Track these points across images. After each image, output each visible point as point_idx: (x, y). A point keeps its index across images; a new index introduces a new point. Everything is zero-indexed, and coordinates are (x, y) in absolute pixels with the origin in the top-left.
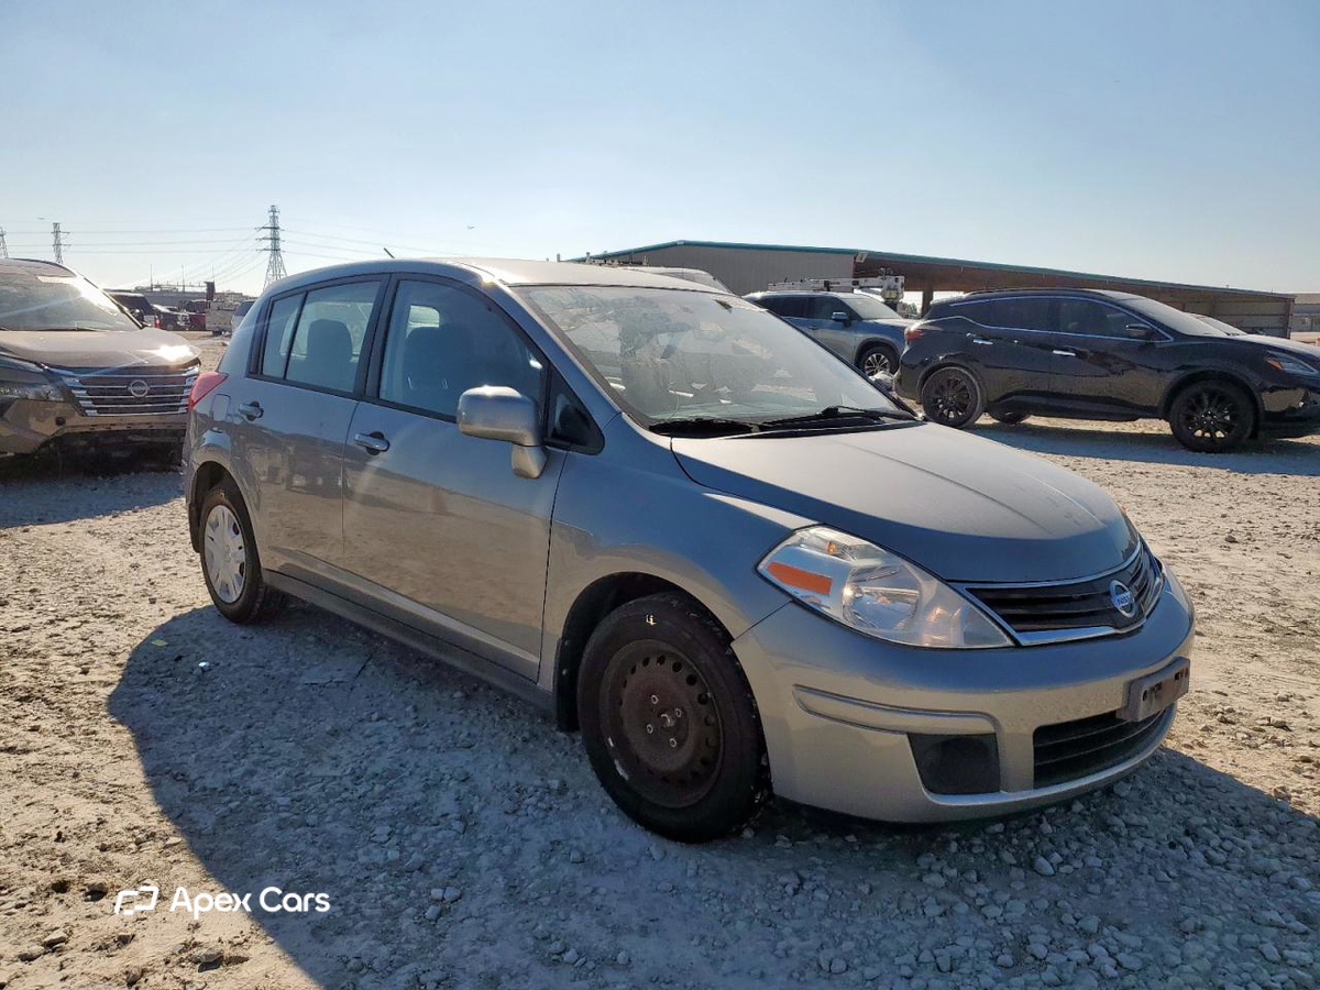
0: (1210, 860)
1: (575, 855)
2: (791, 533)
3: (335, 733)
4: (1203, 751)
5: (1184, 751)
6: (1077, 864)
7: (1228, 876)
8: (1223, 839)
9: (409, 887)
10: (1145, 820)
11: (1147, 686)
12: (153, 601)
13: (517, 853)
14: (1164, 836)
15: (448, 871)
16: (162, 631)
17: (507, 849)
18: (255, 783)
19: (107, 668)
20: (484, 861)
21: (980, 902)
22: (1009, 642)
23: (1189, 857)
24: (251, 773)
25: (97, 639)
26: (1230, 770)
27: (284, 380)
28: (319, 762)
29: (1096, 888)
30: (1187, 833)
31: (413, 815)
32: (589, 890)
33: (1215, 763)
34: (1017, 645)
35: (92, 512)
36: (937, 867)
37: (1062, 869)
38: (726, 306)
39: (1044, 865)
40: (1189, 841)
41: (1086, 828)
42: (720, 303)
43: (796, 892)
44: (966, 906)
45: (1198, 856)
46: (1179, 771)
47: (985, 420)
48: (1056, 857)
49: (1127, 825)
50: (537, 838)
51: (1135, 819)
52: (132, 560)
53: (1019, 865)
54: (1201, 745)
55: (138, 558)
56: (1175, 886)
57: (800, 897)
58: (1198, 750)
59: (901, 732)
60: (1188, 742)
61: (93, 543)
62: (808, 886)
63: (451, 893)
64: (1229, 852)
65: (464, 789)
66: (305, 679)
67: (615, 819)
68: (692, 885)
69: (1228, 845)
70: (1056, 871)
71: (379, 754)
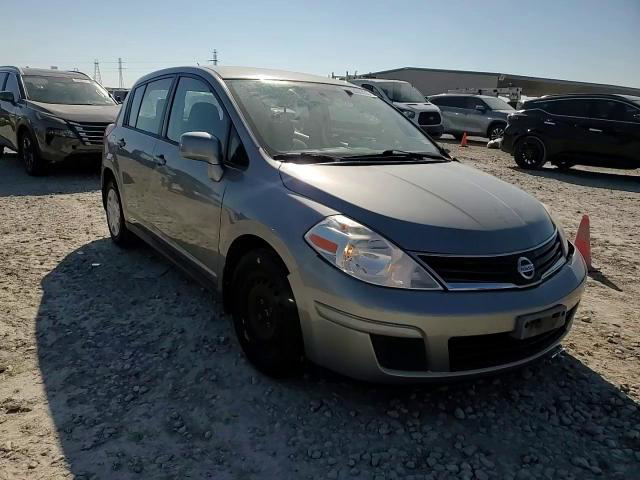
0: (562, 423)
1: (214, 377)
2: (325, 218)
3: (134, 303)
4: (589, 358)
5: (577, 357)
6: (481, 415)
7: (568, 433)
8: (576, 410)
9: (125, 384)
10: (532, 394)
11: (528, 320)
12: (88, 233)
13: (186, 372)
14: (540, 405)
15: (147, 378)
16: (85, 248)
17: (182, 370)
18: (85, 324)
19: (52, 263)
20: (168, 375)
21: (412, 429)
22: (441, 288)
23: (549, 418)
24: (86, 319)
25: (54, 249)
26: (600, 370)
27: (135, 128)
28: (120, 317)
29: (484, 430)
30: (555, 405)
31: (147, 348)
32: (211, 396)
33: (592, 367)
34: (446, 290)
35: (83, 190)
36: (398, 407)
37: (470, 417)
38: (350, 93)
39: (461, 414)
40: (554, 410)
41: (495, 395)
42: (347, 91)
43: (315, 411)
44: (403, 431)
45: (555, 420)
46: (567, 368)
47: (548, 165)
48: (470, 409)
49: (521, 396)
50: (201, 366)
51: (526, 393)
52: (90, 213)
53: (445, 411)
54: (590, 354)
55: (92, 213)
56: (532, 435)
57: (316, 414)
58: (587, 357)
59: (367, 333)
60: (582, 351)
61: (77, 205)
62: (323, 408)
63: (144, 389)
64: (576, 419)
65: (179, 336)
66: (136, 276)
67: (243, 360)
68: (264, 400)
69: (577, 414)
70: (466, 418)
71: (149, 315)
